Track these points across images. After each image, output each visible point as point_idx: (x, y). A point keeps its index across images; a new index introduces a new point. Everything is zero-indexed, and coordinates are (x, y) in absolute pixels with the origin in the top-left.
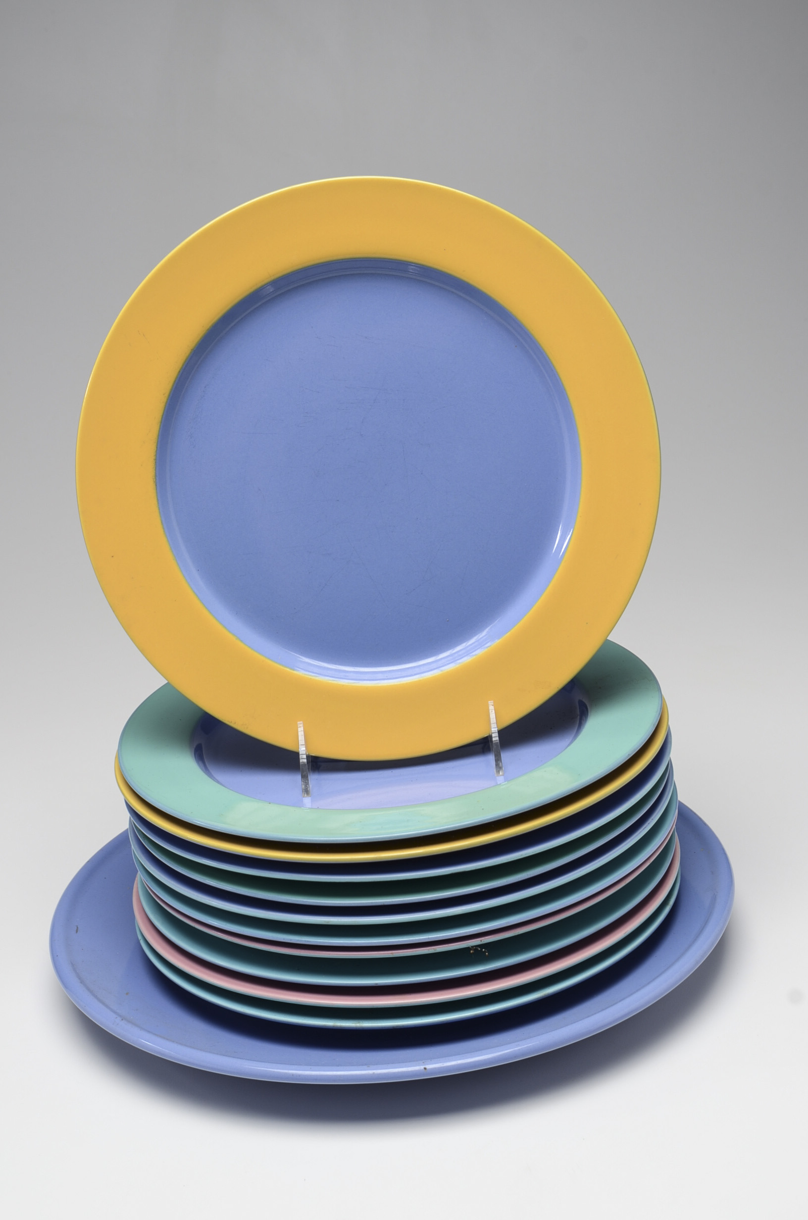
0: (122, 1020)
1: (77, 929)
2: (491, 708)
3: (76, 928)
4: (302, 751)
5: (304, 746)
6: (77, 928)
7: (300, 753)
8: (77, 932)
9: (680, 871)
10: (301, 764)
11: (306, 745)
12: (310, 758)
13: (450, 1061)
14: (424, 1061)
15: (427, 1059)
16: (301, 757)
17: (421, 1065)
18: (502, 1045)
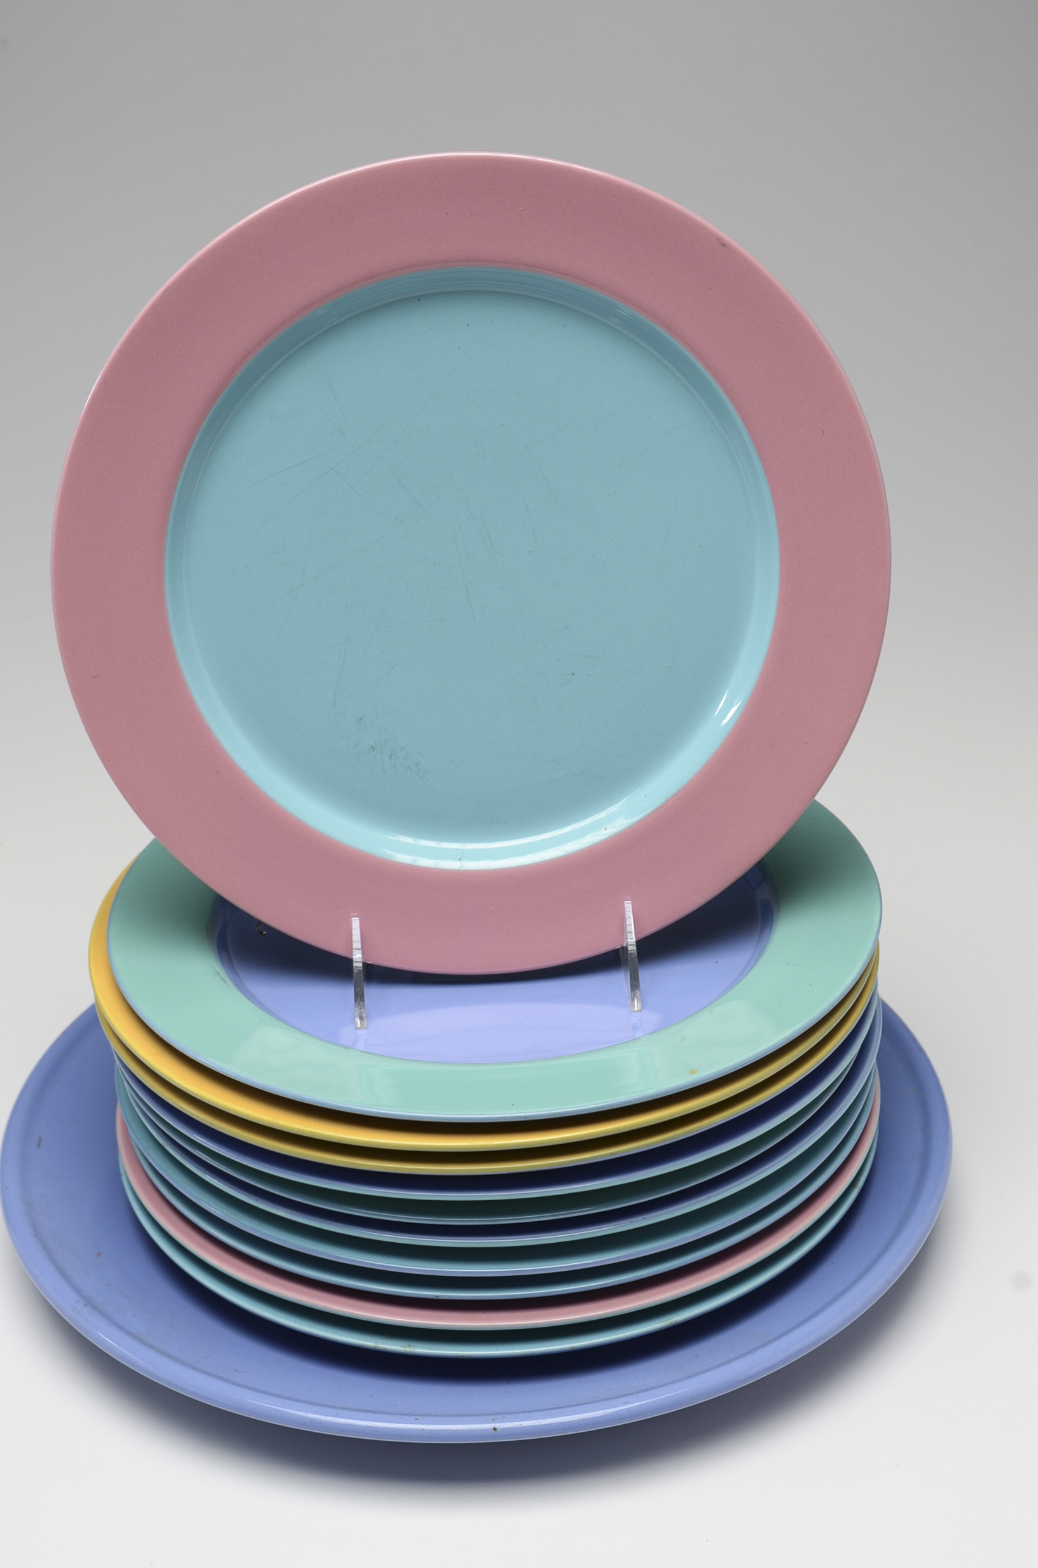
0: (86, 1305)
1: (39, 1142)
3: (38, 1140)
4: (357, 957)
5: (360, 951)
6: (40, 1139)
7: (354, 960)
8: (39, 1145)
9: (876, 1137)
10: (354, 968)
11: (363, 950)
12: (367, 967)
13: (529, 1419)
14: (494, 1417)
15: (499, 1414)
16: (355, 964)
17: (491, 1423)
18: (605, 1400)
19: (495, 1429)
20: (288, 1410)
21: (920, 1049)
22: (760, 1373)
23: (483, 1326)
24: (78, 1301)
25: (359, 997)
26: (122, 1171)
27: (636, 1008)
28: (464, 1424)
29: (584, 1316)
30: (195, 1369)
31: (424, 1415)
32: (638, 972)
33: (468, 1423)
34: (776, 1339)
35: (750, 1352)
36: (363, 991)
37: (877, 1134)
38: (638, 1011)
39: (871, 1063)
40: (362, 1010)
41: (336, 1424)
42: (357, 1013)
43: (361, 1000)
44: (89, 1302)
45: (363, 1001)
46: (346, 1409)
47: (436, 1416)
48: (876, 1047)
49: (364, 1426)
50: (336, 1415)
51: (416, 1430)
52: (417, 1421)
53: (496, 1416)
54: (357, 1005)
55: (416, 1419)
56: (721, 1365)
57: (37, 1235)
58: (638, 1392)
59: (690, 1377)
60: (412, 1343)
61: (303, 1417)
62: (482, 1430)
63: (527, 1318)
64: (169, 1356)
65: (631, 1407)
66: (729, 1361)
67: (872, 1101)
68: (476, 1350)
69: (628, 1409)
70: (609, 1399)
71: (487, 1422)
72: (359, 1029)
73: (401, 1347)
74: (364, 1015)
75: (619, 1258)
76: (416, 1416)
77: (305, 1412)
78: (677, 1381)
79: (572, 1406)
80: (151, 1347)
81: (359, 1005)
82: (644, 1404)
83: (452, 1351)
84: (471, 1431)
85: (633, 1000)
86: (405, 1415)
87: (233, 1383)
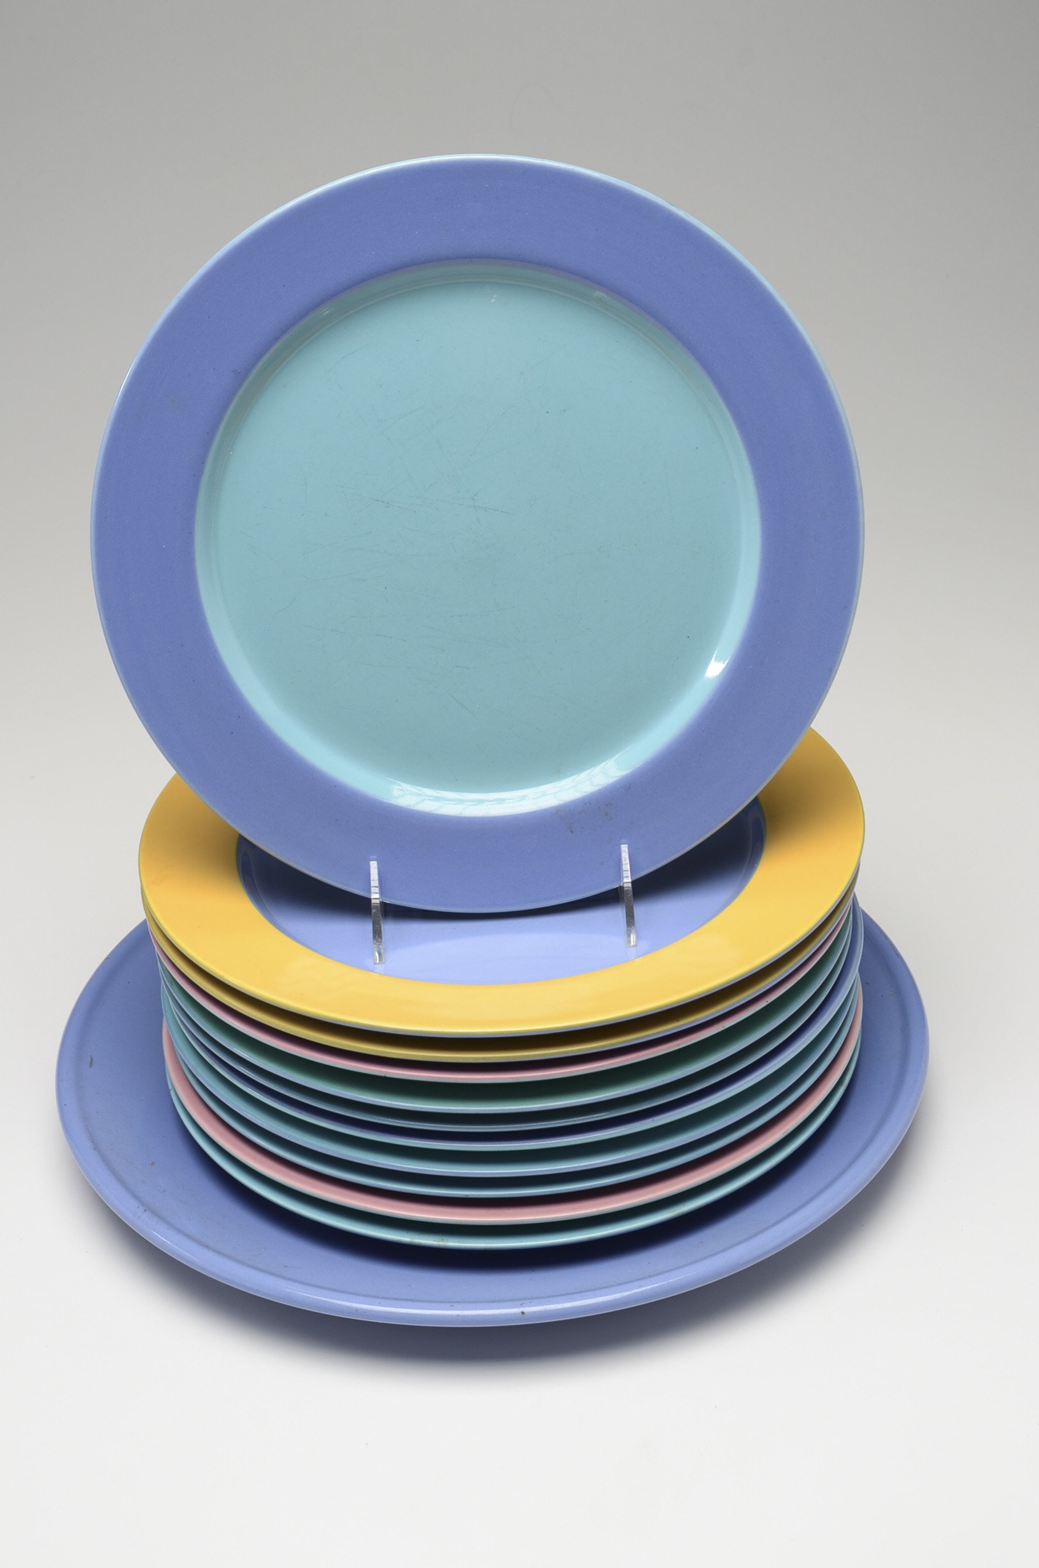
0: (145, 1210)
1: (91, 1062)
2: (625, 855)
3: (90, 1059)
4: (375, 897)
5: (378, 893)
6: (92, 1059)
8: (91, 1066)
9: (860, 1040)
10: (372, 905)
11: (381, 893)
12: (384, 905)
13: (553, 1303)
14: (522, 1302)
15: (525, 1299)
16: (373, 901)
17: (518, 1307)
18: (621, 1284)
19: (523, 1313)
20: (334, 1301)
21: (898, 955)
22: (759, 1257)
23: (509, 1221)
24: (138, 1207)
25: (377, 934)
26: (170, 1087)
27: (632, 944)
28: (494, 1309)
29: (600, 1209)
30: (249, 1266)
31: (458, 1302)
32: (633, 910)
33: (499, 1308)
34: (773, 1225)
35: (751, 1237)
36: (380, 927)
37: (860, 1036)
38: (633, 946)
39: (854, 974)
40: (380, 946)
41: (380, 1312)
42: (375, 949)
43: (379, 937)
44: (147, 1208)
45: (381, 937)
46: (387, 1298)
47: (470, 1302)
48: (858, 957)
49: (404, 1314)
50: (379, 1305)
51: (452, 1315)
52: (452, 1308)
53: (523, 1302)
54: (375, 942)
55: (452, 1306)
56: (724, 1250)
57: (96, 1147)
58: (650, 1277)
59: (697, 1261)
60: (445, 1238)
61: (348, 1307)
62: (511, 1314)
63: (548, 1213)
64: (225, 1255)
65: (645, 1290)
66: (732, 1246)
67: (855, 1006)
68: (504, 1243)
69: (642, 1292)
70: (625, 1283)
71: (515, 1307)
72: (378, 964)
73: (435, 1241)
74: (382, 951)
75: (631, 1156)
76: (452, 1303)
77: (351, 1302)
78: (686, 1265)
79: (591, 1290)
80: (208, 1247)
81: (377, 942)
82: (656, 1287)
83: (481, 1244)
84: (501, 1315)
85: (629, 936)
86: (441, 1302)
87: (284, 1278)
